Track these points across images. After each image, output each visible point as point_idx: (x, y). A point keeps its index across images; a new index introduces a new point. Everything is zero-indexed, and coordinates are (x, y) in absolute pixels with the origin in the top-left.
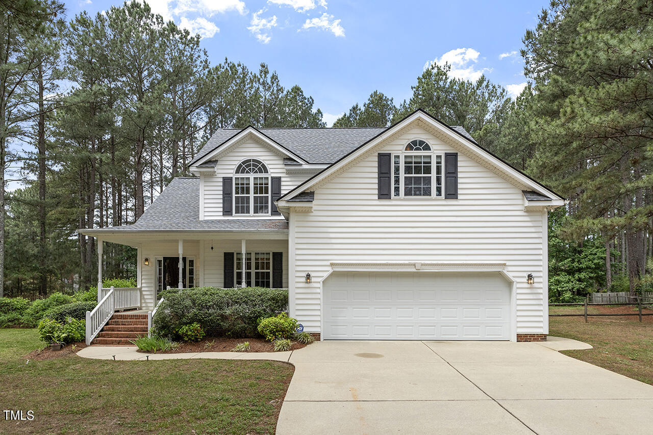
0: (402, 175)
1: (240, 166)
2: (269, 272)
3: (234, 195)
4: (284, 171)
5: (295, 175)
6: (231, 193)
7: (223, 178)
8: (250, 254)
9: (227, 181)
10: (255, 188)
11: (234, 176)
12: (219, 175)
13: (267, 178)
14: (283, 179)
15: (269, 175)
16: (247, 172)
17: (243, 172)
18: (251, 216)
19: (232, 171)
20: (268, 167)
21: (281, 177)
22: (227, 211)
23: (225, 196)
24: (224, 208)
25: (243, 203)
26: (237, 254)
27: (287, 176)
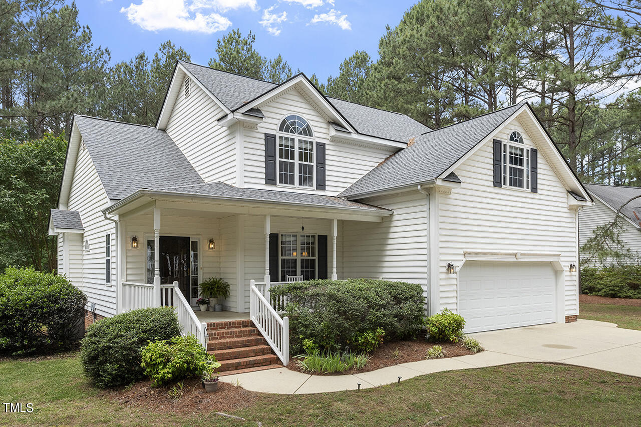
0: (508, 165)
1: (284, 122)
2: (315, 259)
3: (278, 159)
4: (328, 138)
5: (339, 144)
6: (275, 156)
7: (265, 134)
8: (296, 236)
9: (270, 139)
10: (300, 154)
11: (279, 134)
12: (260, 130)
13: (311, 143)
14: (327, 147)
15: (315, 140)
16: (292, 132)
17: (287, 131)
18: (296, 188)
19: (275, 127)
20: (313, 129)
21: (325, 144)
22: (270, 180)
23: (269, 158)
24: (266, 174)
25: (286, 170)
26: (282, 235)
27: (331, 143)
